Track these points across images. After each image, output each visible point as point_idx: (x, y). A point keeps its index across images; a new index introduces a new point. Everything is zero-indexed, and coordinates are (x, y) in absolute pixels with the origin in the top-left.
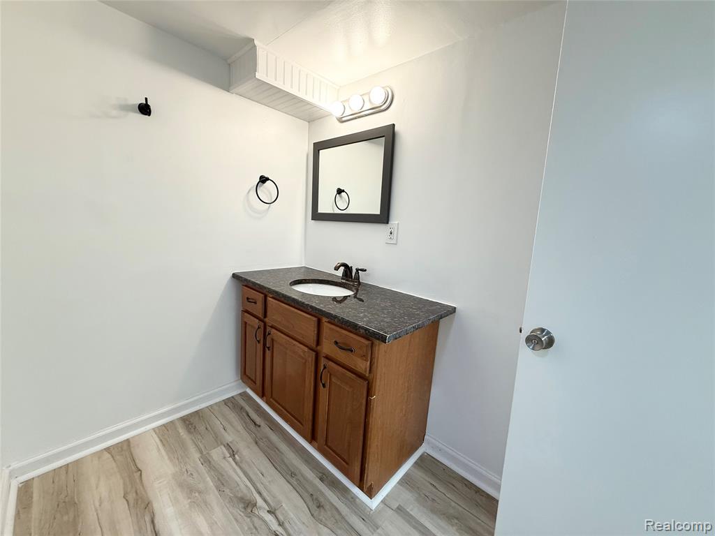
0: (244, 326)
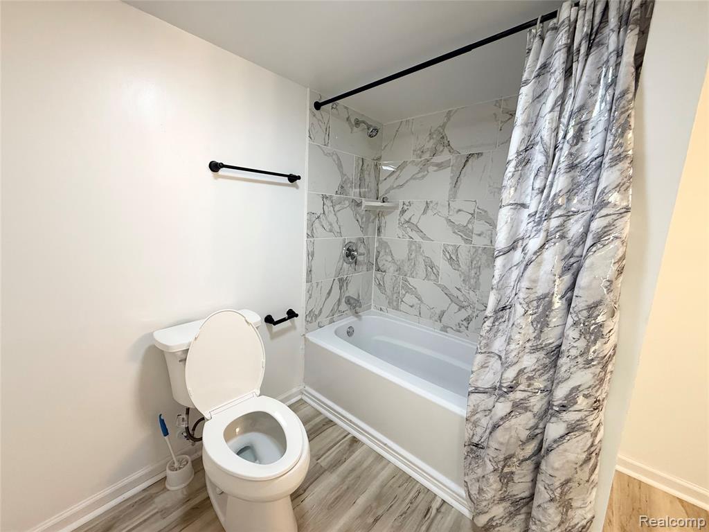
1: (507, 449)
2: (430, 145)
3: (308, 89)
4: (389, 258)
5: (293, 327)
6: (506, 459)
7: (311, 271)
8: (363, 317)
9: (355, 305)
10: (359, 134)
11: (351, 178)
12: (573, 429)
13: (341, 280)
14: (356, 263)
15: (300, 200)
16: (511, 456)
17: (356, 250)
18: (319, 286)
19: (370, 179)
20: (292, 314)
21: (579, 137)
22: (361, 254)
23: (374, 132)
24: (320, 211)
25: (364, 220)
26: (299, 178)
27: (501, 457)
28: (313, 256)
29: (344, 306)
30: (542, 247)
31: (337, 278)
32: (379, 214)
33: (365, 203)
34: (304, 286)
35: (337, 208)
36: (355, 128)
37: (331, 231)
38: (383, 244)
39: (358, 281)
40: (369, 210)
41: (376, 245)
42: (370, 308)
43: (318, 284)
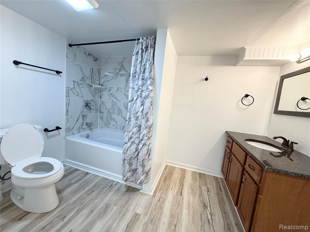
0: (226, 151)
1: (130, 156)
2: (118, 67)
3: (66, 39)
4: (105, 108)
5: (59, 134)
6: (130, 159)
7: (68, 111)
8: (94, 131)
9: (89, 126)
10: (90, 59)
11: (87, 76)
12: (144, 145)
13: (83, 116)
14: (90, 109)
15: (62, 82)
16: (132, 158)
17: (90, 104)
18: (72, 117)
19: (96, 76)
20: (58, 128)
22: (93, 105)
23: (96, 60)
24: (72, 87)
25: (94, 92)
26: (61, 72)
27: (129, 158)
28: (69, 104)
29: (84, 126)
30: (137, 99)
31: (81, 115)
32: (100, 91)
33: (94, 86)
34: (65, 117)
35: (80, 86)
36: (88, 56)
37: (78, 95)
38: (103, 103)
39: (91, 117)
40: (95, 89)
41: (100, 102)
42: (97, 128)
43: (71, 116)
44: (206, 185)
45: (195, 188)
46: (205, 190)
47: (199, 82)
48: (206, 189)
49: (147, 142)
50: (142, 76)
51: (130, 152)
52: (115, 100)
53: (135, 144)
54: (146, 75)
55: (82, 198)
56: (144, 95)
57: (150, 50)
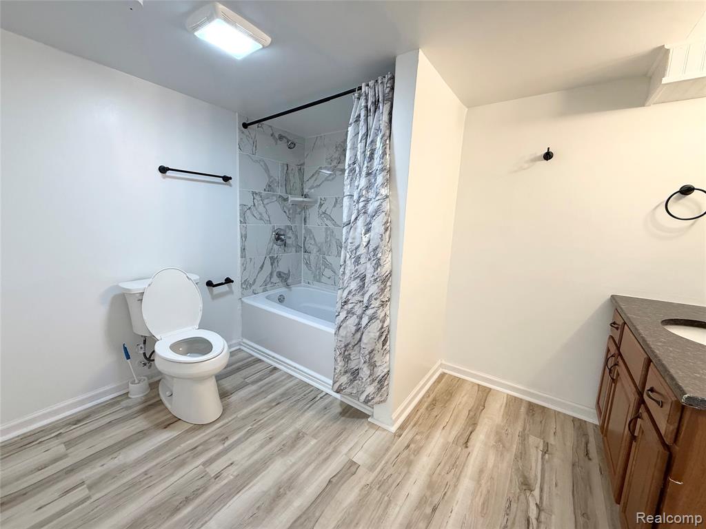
0: (608, 350)
1: (346, 340)
2: (336, 155)
3: (237, 114)
4: (313, 242)
5: (231, 292)
6: (345, 346)
7: (244, 249)
8: (293, 288)
9: (284, 278)
10: (283, 145)
11: (277, 178)
13: (271, 258)
14: (285, 246)
15: (232, 196)
16: (348, 344)
17: (284, 235)
18: (252, 263)
19: (294, 179)
20: (228, 281)
21: (371, 158)
22: (290, 238)
23: (292, 146)
24: (250, 204)
25: (291, 212)
26: (231, 178)
27: (343, 345)
28: (246, 237)
29: (275, 279)
30: (356, 219)
31: (268, 257)
32: (304, 207)
33: (291, 199)
34: (239, 260)
35: (266, 202)
36: (279, 141)
37: (261, 219)
38: (308, 231)
39: (286, 260)
40: (295, 204)
41: (303, 232)
42: (301, 283)
43: (251, 259)
44: (542, 434)
45: (509, 436)
46: (537, 448)
47: (526, 165)
48: (539, 444)
49: (378, 312)
50: (367, 167)
51: (345, 333)
52: (331, 225)
53: (355, 316)
54: (375, 164)
55: (257, 411)
56: (371, 207)
57: (384, 108)
